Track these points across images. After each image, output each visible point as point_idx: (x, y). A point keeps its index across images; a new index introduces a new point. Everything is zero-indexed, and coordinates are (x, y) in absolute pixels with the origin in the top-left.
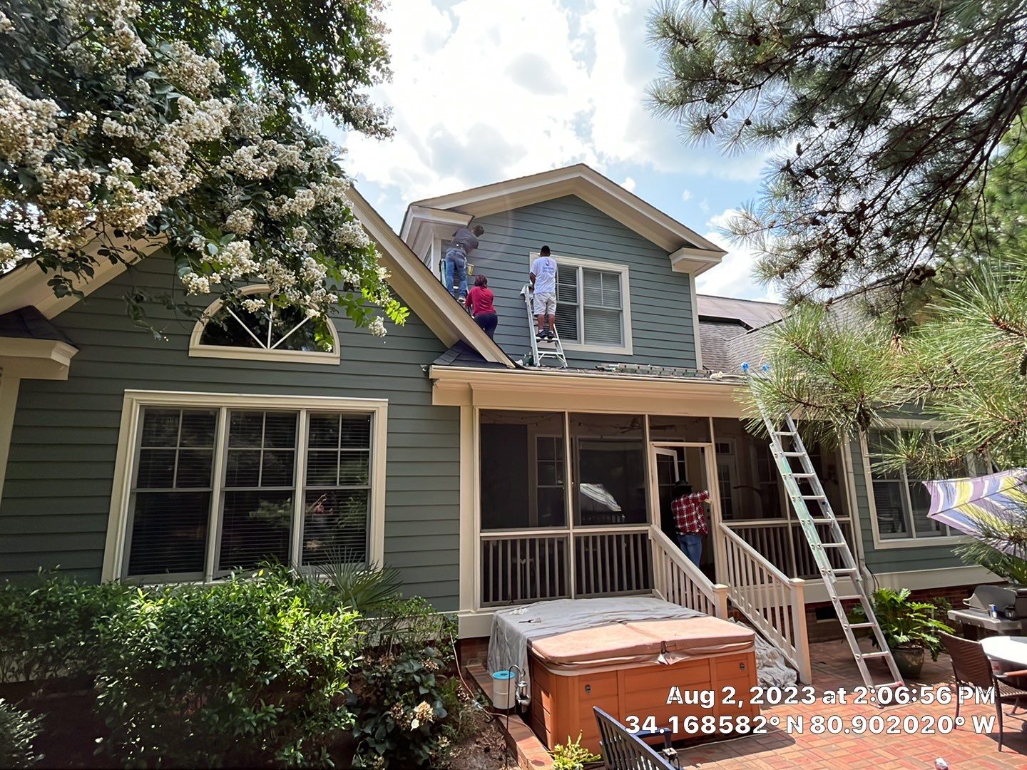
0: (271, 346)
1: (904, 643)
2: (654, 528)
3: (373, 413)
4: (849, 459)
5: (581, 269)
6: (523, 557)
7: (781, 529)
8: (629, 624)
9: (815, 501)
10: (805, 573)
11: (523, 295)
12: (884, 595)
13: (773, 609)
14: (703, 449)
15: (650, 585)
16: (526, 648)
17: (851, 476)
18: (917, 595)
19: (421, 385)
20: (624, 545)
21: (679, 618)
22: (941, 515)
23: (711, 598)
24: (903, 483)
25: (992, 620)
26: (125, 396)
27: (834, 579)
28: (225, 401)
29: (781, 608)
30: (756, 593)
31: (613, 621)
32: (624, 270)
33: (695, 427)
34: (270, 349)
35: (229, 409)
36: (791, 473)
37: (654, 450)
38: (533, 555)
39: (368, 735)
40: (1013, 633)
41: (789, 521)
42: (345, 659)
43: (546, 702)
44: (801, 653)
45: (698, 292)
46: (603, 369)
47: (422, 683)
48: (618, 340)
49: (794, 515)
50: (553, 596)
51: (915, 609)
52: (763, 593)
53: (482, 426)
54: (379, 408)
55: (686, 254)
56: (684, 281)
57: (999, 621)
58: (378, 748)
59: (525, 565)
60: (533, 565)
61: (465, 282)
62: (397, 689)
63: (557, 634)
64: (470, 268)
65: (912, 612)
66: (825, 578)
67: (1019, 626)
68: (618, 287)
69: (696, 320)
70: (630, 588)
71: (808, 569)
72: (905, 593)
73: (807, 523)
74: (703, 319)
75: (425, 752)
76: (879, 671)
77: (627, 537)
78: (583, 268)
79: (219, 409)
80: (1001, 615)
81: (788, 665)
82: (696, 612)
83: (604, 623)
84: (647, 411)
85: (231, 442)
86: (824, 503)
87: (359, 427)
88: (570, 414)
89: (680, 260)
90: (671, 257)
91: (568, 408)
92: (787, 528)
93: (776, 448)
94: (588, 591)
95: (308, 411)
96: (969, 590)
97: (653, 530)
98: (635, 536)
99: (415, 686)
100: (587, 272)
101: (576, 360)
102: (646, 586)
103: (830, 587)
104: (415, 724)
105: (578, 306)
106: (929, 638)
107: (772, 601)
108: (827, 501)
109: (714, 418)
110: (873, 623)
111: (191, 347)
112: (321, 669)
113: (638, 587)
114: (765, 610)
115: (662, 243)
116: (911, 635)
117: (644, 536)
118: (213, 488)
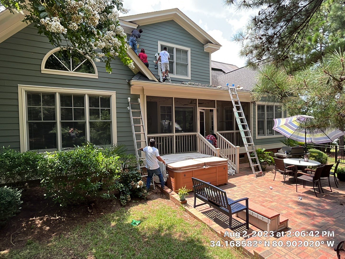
1: (263, 162)
2: (198, 133)
3: (111, 96)
4: (252, 113)
5: (175, 48)
6: (160, 142)
7: (232, 133)
8: (193, 159)
9: (244, 125)
10: (241, 145)
11: (156, 56)
12: (259, 150)
13: (230, 155)
14: (213, 110)
15: (196, 150)
16: (165, 167)
17: (252, 118)
18: (266, 151)
19: (126, 87)
20: (189, 138)
21: (207, 157)
22: (276, 128)
23: (215, 152)
24: (265, 121)
25: (285, 155)
26: (19, 87)
27: (248, 146)
28: (58, 90)
29: (232, 155)
30: (228, 151)
31: (189, 159)
32: (189, 49)
33: (211, 103)
34: (72, 72)
35: (59, 93)
36: (238, 117)
37: (199, 110)
38: (163, 142)
39: (124, 190)
40: (290, 158)
41: (235, 131)
43: (172, 180)
44: (237, 166)
45: (212, 60)
46: (184, 84)
47: (138, 176)
48: (187, 75)
49: (237, 128)
50: (169, 153)
51: (266, 153)
53: (147, 102)
54: (113, 94)
55: (209, 45)
56: (208, 55)
57: (287, 155)
59: (161, 144)
60: (163, 144)
63: (174, 162)
64: (138, 45)
65: (265, 154)
66: (245, 146)
67: (291, 156)
68: (187, 56)
69: (211, 69)
70: (191, 151)
72: (264, 149)
73: (242, 131)
74: (213, 69)
75: (140, 194)
76: (257, 169)
77: (190, 136)
78: (176, 48)
79: (55, 93)
80: (287, 154)
81: (233, 169)
82: (210, 156)
83: (186, 159)
84: (198, 98)
85: (62, 105)
86: (246, 125)
87: (106, 101)
88: (175, 98)
89: (207, 47)
90: (204, 46)
91: (174, 96)
92: (234, 133)
93: (235, 109)
94: (179, 152)
95: (88, 94)
96: (280, 149)
97: (198, 134)
98: (193, 136)
99: (136, 177)
100: (177, 50)
101: (174, 80)
103: (246, 149)
104: (138, 187)
105: (174, 62)
106: (269, 160)
107: (232, 153)
109: (217, 100)
110: (256, 157)
111: (42, 69)
112: (112, 172)
113: (193, 150)
114: (228, 156)
115: (202, 41)
116: (265, 160)
117: (195, 136)
118: (57, 120)
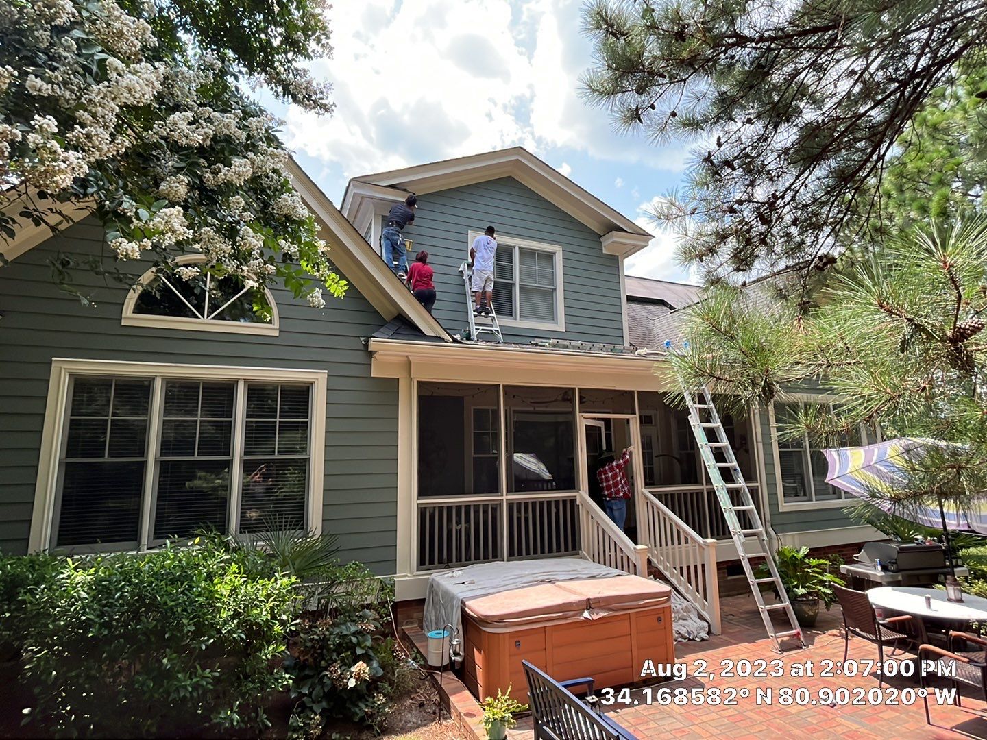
0: (208, 317)
1: (802, 596)
2: (582, 494)
3: (312, 384)
4: (759, 430)
5: (517, 248)
6: (459, 522)
7: (697, 494)
8: (557, 583)
9: (728, 468)
10: (718, 535)
11: (461, 272)
12: (786, 553)
13: (688, 568)
14: (628, 420)
15: (578, 548)
16: (460, 609)
17: (760, 445)
18: (814, 553)
19: (360, 357)
20: (554, 510)
21: (604, 577)
22: (837, 480)
23: (633, 558)
24: (805, 452)
25: (877, 573)
26: (53, 364)
27: (743, 539)
28: (160, 371)
29: (696, 567)
30: (674, 554)
31: (542, 581)
32: (558, 250)
33: (622, 399)
34: (206, 320)
35: (163, 379)
36: (707, 442)
37: (582, 421)
38: (468, 521)
39: (306, 695)
40: (895, 584)
41: (705, 487)
42: (283, 623)
43: (478, 658)
44: (712, 607)
45: (626, 273)
46: (537, 345)
47: (359, 644)
48: (552, 317)
49: (709, 481)
50: (486, 559)
51: (812, 564)
52: (680, 553)
53: (420, 398)
54: (319, 379)
55: (616, 237)
56: (614, 262)
57: (883, 574)
58: (315, 707)
59: (460, 530)
60: (468, 530)
61: (404, 257)
62: (334, 651)
63: (490, 594)
65: (810, 567)
66: (735, 538)
67: (900, 578)
68: (552, 267)
69: (624, 299)
70: (559, 550)
71: (721, 531)
72: (804, 550)
73: (720, 488)
74: (631, 299)
75: (361, 709)
76: (780, 620)
77: (557, 502)
78: (519, 248)
79: (153, 379)
80: (884, 568)
81: (701, 617)
82: (618, 571)
83: (534, 583)
84: (577, 384)
85: (167, 412)
86: (735, 470)
87: (299, 397)
88: (505, 387)
89: (611, 243)
90: (602, 239)
91: (502, 381)
92: (702, 493)
93: (694, 420)
94: (520, 554)
95: (246, 381)
96: (858, 547)
97: (581, 496)
98: (564, 502)
99: (352, 647)
100: (523, 251)
101: (511, 336)
102: (574, 548)
103: (740, 546)
104: (352, 683)
105: (515, 284)
106: (823, 590)
107: (688, 560)
108: (738, 468)
109: (638, 392)
110: (776, 578)
111: (123, 315)
112: (258, 634)
113: (566, 550)
114: (681, 568)
115: (594, 226)
116: (808, 587)
117: (573, 501)
118: (147, 458)
